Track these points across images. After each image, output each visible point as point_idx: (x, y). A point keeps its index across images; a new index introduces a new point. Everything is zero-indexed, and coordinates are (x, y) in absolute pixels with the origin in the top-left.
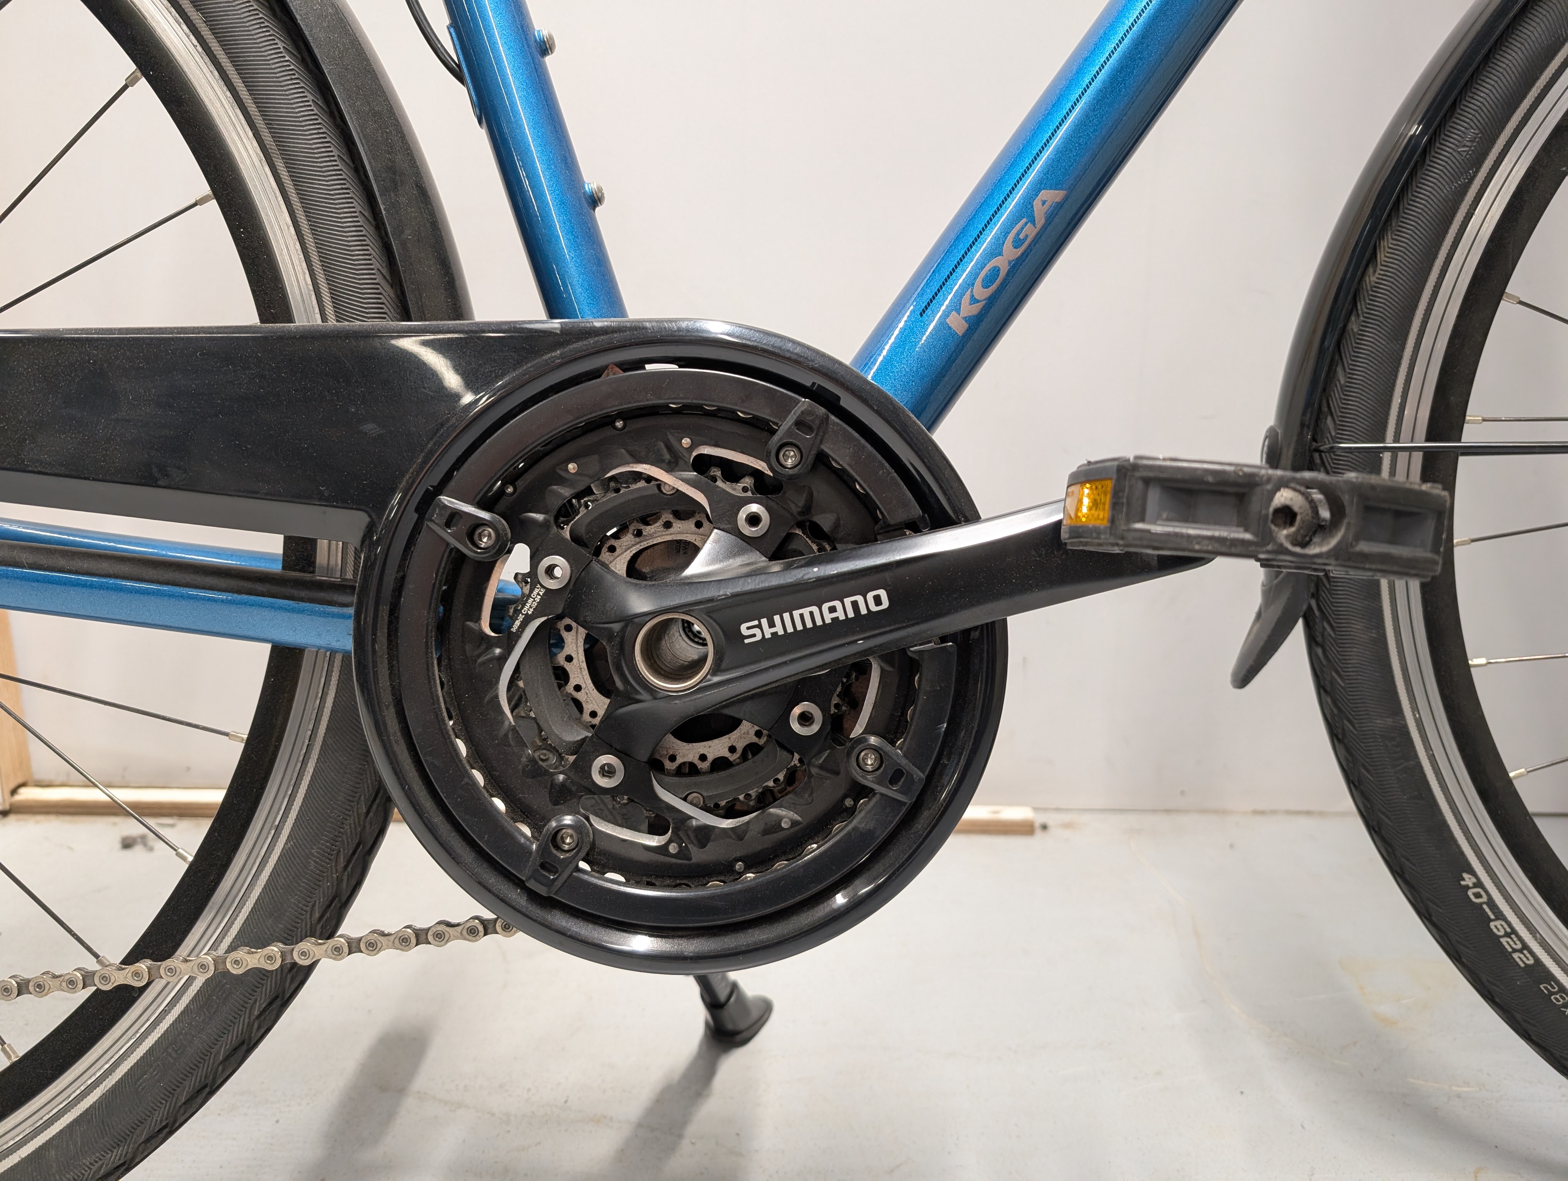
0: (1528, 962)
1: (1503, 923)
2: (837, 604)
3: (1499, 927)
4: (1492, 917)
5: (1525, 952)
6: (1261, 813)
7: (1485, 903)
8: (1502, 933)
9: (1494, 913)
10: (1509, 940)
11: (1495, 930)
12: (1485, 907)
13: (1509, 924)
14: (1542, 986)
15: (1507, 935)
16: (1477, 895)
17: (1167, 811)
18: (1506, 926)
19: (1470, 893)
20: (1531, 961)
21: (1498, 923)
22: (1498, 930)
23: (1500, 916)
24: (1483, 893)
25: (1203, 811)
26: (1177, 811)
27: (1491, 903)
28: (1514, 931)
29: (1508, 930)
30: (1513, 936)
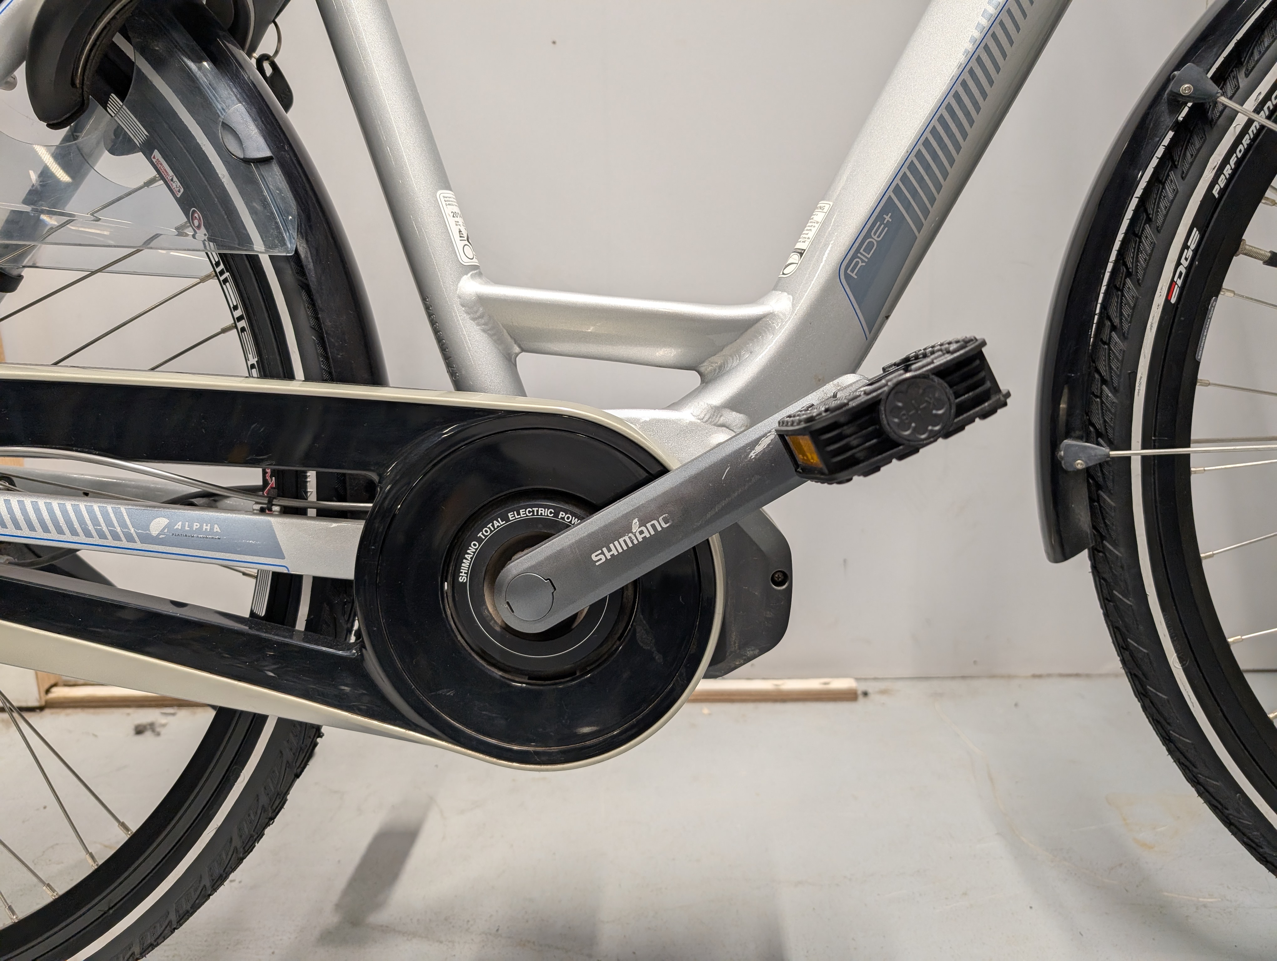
6: (1040, 676)
17: (964, 677)
25: (993, 677)
26: (971, 677)
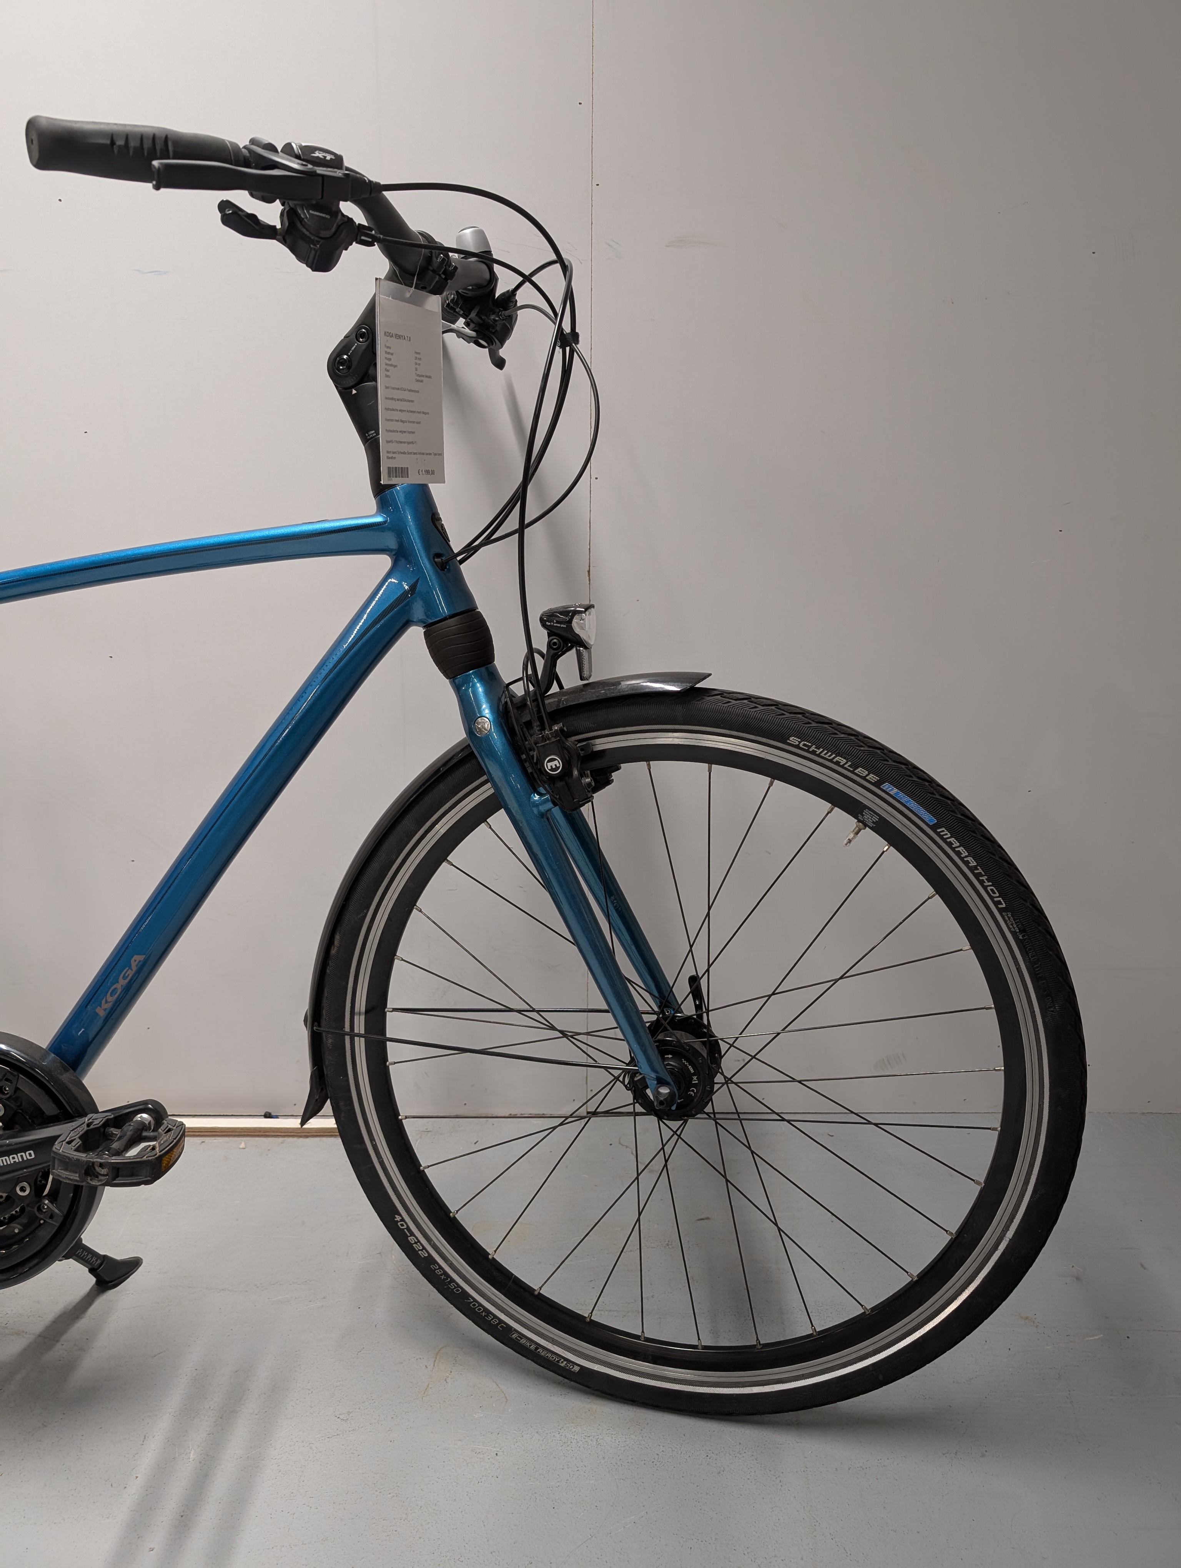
0: (425, 1255)
1: (414, 1238)
2: (15, 1156)
3: (412, 1239)
4: (409, 1235)
5: (424, 1251)
7: (405, 1228)
8: (413, 1242)
9: (409, 1233)
10: (417, 1245)
11: (411, 1241)
12: (405, 1230)
13: (417, 1238)
14: (431, 1266)
15: (416, 1243)
16: (402, 1225)
18: (415, 1239)
19: (399, 1224)
20: (427, 1255)
21: (411, 1238)
22: (412, 1241)
23: (412, 1234)
24: (404, 1224)
27: (408, 1228)
28: (419, 1241)
29: (416, 1241)
30: (418, 1244)
